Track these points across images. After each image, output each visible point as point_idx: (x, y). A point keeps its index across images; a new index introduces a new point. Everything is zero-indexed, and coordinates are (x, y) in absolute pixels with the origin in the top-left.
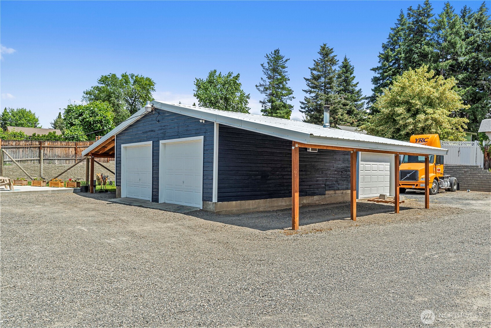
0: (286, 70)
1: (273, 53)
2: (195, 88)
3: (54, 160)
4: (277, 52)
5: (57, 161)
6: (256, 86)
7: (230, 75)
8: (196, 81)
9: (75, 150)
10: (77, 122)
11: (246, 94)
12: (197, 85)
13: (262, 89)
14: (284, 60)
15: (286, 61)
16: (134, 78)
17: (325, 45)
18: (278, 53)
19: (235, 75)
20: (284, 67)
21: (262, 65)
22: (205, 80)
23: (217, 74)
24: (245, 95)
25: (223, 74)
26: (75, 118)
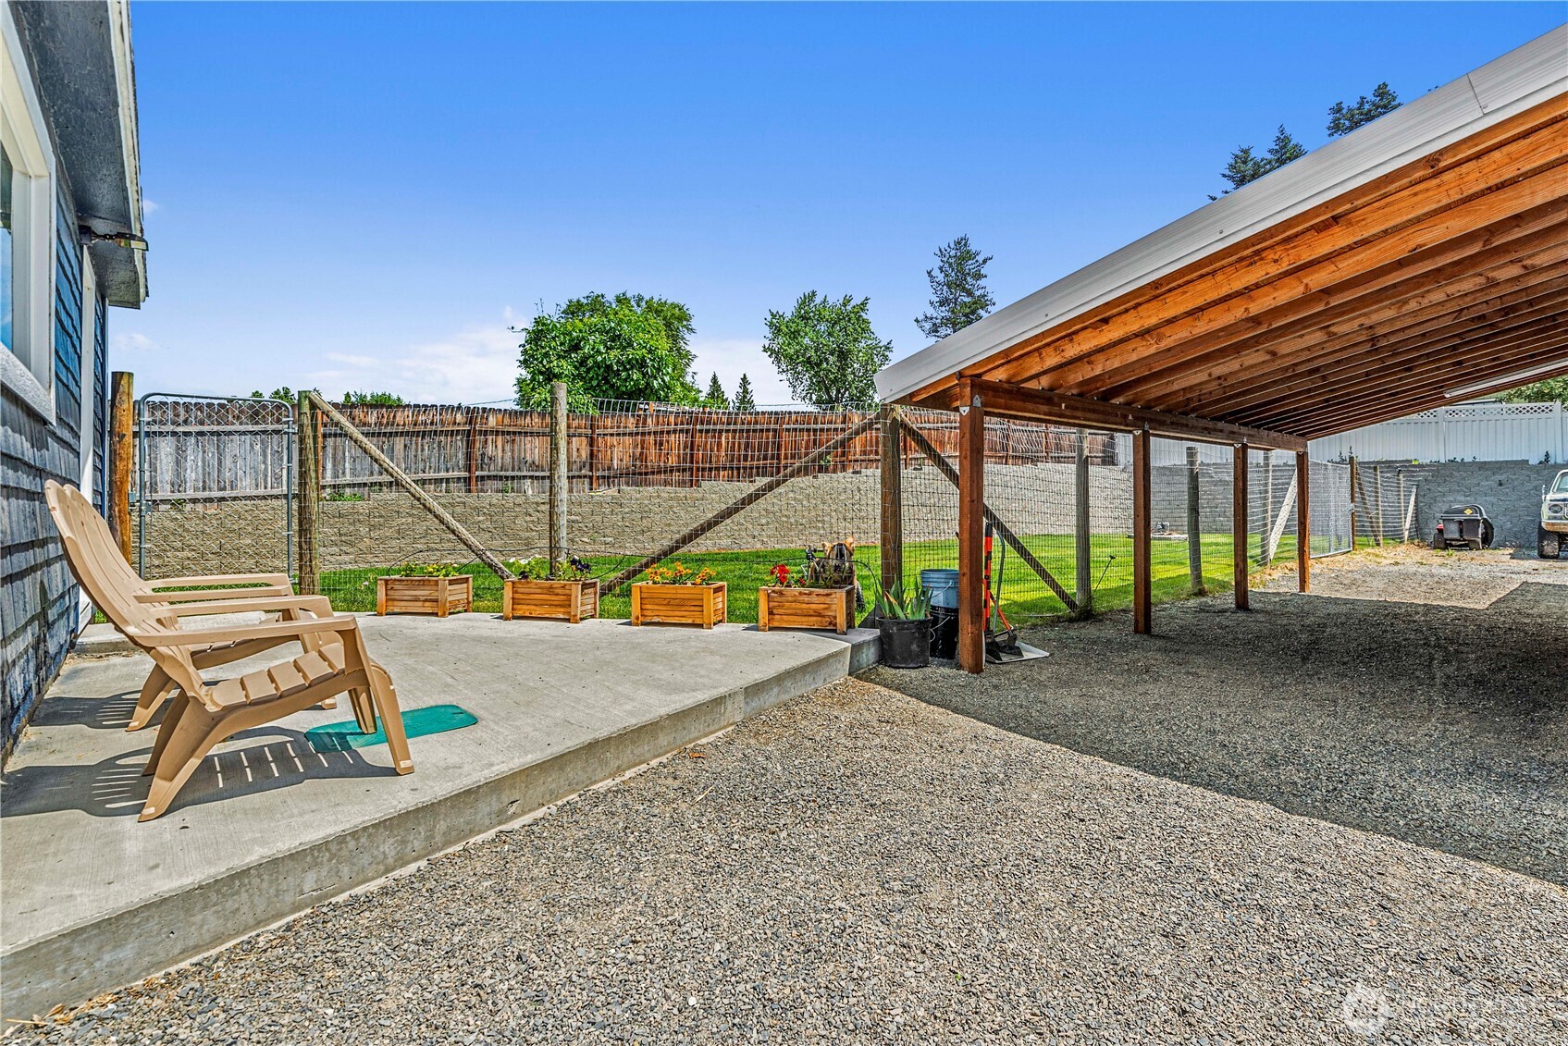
0: (982, 282)
1: (952, 246)
2: (767, 331)
3: (520, 478)
4: (961, 243)
5: (528, 482)
6: (917, 321)
7: (847, 301)
8: (769, 318)
9: (592, 443)
10: (566, 367)
11: (884, 343)
12: (771, 325)
13: (928, 326)
14: (980, 258)
15: (985, 261)
16: (643, 304)
17: (1246, 152)
18: (965, 245)
19: (857, 301)
20: (978, 276)
21: (929, 273)
22: (788, 315)
23: (818, 300)
24: (881, 345)
25: (831, 301)
26: (559, 357)
